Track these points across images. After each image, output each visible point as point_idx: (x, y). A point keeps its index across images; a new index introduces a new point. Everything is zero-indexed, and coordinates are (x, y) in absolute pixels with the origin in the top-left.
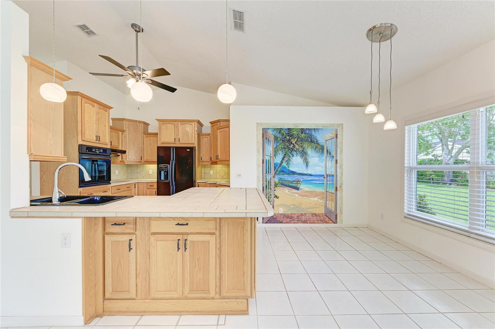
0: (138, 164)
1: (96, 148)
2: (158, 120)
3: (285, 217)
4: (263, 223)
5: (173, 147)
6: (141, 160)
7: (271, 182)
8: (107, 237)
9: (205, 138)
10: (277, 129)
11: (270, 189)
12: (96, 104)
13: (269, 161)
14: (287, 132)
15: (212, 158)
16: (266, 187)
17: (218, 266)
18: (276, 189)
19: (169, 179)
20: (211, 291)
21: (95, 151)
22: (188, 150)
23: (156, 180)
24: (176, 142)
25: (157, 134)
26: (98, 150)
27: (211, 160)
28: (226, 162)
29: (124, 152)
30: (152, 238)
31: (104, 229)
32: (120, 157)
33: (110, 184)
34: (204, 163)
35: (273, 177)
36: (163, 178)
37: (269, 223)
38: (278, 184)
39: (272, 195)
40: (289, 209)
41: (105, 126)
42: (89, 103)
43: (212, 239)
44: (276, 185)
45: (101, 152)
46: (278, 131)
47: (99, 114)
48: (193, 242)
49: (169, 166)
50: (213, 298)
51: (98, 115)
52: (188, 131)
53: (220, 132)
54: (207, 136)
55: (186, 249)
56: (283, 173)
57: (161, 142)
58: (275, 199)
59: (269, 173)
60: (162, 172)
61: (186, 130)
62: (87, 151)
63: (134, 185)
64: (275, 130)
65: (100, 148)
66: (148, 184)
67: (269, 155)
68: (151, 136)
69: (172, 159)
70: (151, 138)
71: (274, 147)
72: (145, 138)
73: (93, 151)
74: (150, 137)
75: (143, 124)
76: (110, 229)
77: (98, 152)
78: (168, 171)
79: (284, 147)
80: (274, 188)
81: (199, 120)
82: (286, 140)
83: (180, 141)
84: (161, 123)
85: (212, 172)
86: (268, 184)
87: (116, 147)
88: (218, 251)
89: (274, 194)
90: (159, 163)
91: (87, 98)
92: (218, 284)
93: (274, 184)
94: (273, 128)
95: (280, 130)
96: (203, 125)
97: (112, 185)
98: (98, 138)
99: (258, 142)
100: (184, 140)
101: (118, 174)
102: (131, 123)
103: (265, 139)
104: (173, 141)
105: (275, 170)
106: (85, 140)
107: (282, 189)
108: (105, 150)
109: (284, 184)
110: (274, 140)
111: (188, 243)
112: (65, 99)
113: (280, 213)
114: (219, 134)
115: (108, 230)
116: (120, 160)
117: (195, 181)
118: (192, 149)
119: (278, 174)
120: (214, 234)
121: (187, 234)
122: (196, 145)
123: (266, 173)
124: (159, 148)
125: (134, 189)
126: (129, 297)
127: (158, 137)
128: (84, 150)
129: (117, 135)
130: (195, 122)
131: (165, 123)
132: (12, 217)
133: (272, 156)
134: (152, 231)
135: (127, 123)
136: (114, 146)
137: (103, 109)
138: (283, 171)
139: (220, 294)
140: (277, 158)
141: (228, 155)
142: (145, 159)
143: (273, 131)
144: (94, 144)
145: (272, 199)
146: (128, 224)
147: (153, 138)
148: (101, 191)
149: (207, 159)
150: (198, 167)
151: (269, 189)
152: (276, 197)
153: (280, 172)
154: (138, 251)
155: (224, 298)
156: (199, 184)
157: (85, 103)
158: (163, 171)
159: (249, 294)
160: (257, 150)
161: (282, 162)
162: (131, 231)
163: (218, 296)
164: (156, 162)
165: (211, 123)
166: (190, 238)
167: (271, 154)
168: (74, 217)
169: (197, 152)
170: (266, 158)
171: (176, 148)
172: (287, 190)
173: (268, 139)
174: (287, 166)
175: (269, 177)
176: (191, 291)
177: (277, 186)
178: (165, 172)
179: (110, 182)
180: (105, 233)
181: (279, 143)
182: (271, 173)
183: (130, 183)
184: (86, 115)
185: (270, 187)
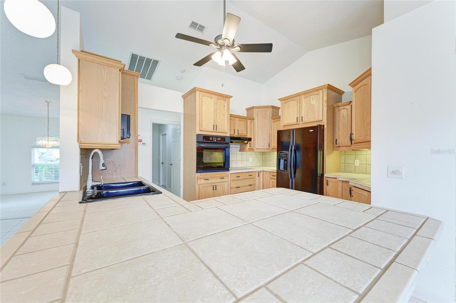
0: (266, 151)
1: (213, 137)
2: (280, 99)
9: (343, 110)
12: (213, 96)
19: (288, 170)
21: (213, 139)
22: (311, 131)
23: (276, 169)
24: (299, 123)
26: (215, 138)
28: (366, 144)
29: (250, 139)
32: (248, 145)
33: (229, 171)
34: (341, 149)
36: (281, 167)
41: (224, 115)
42: (207, 96)
45: (220, 141)
47: (218, 105)
49: (288, 153)
51: (216, 105)
52: (313, 105)
54: (346, 107)
57: (283, 125)
60: (282, 161)
61: (312, 104)
62: (203, 140)
63: (257, 173)
65: (217, 137)
68: (278, 119)
69: (291, 144)
72: (273, 124)
73: (210, 139)
74: (277, 121)
75: (271, 109)
77: (215, 140)
78: (287, 159)
81: (329, 85)
83: (303, 120)
84: (283, 102)
85: (357, 163)
87: (244, 135)
90: (278, 150)
91: (205, 92)
97: (231, 172)
98: (215, 127)
100: (308, 118)
101: (251, 161)
102: (260, 110)
104: (295, 121)
106: (202, 130)
108: (223, 138)
116: (249, 147)
122: (325, 123)
124: (279, 132)
125: (258, 177)
128: (201, 140)
129: (245, 123)
130: (324, 90)
131: (287, 101)
135: (257, 110)
136: (242, 135)
137: (221, 99)
142: (273, 146)
144: (213, 133)
148: (218, 178)
149: (346, 141)
150: (329, 155)
156: (328, 179)
157: (203, 96)
169: (325, 132)
171: (296, 130)
178: (284, 160)
179: (229, 169)
183: (255, 170)
184: (204, 107)
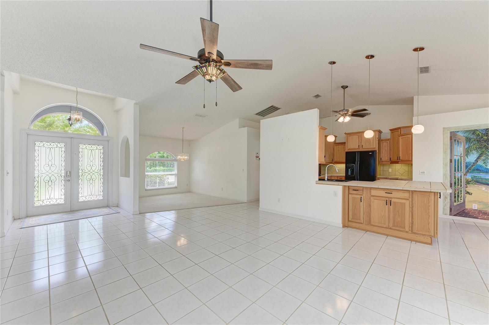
2: (345, 134)
3: (481, 213)
4: (450, 215)
5: (358, 152)
6: (332, 161)
7: (461, 180)
8: (350, 196)
9: (384, 143)
10: (470, 130)
11: (460, 185)
13: (458, 160)
14: (484, 133)
15: (392, 159)
16: (455, 183)
17: (411, 217)
18: (468, 186)
19: (354, 175)
20: (406, 228)
22: (370, 153)
23: (345, 175)
24: (360, 148)
25: (345, 143)
27: (391, 160)
28: (409, 162)
30: (372, 198)
31: (349, 192)
34: (384, 163)
35: (465, 175)
36: (349, 174)
37: (458, 216)
38: (471, 182)
39: (462, 191)
40: (487, 206)
43: (407, 203)
44: (468, 182)
46: (472, 133)
48: (395, 203)
49: (354, 165)
50: (407, 232)
52: (370, 139)
53: (402, 139)
54: (387, 141)
55: (391, 205)
56: (478, 171)
57: (348, 149)
58: (467, 195)
59: (458, 171)
60: (349, 170)
64: (466, 132)
66: (338, 177)
67: (459, 155)
68: (340, 144)
69: (357, 160)
70: (340, 146)
71: (466, 147)
72: (335, 147)
76: (351, 192)
78: (354, 169)
79: (480, 147)
80: (466, 185)
81: (380, 130)
82: (483, 140)
83: (363, 147)
84: (348, 135)
85: (390, 170)
86: (457, 181)
88: (411, 209)
89: (466, 191)
90: (347, 163)
92: (410, 226)
93: (465, 181)
94: (464, 131)
95: (474, 132)
96: (382, 132)
99: (444, 144)
100: (366, 146)
103: (453, 141)
104: (357, 147)
105: (466, 169)
107: (476, 187)
109: (479, 182)
110: (465, 141)
111: (392, 202)
112: (334, 140)
113: (473, 208)
114: (401, 140)
115: (350, 192)
117: (376, 177)
118: (373, 152)
119: (470, 172)
120: (408, 199)
121: (391, 198)
122: (377, 149)
123: (455, 171)
124: (347, 153)
126: (360, 222)
127: (345, 145)
130: (376, 132)
131: (351, 135)
132: (316, 184)
133: (462, 155)
134: (371, 195)
138: (477, 170)
139: (412, 231)
140: (469, 157)
141: (411, 157)
143: (465, 133)
145: (462, 194)
146: (360, 190)
147: (341, 147)
149: (387, 159)
150: (378, 166)
151: (458, 185)
152: (468, 193)
153: (474, 170)
154: (364, 203)
155: (414, 233)
158: (350, 168)
159: (433, 235)
160: (444, 151)
161: (477, 161)
162: (361, 194)
163: (410, 232)
164: (344, 162)
165: (391, 130)
166: (393, 200)
167: (461, 154)
168: (339, 185)
169: (377, 154)
170: (455, 158)
171: (360, 152)
172: (483, 188)
173: (458, 141)
174: (484, 165)
175: (458, 175)
176: (394, 226)
177: (469, 184)
178: (351, 169)
180: (349, 193)
181: (472, 144)
182: (461, 171)
185: (460, 184)
